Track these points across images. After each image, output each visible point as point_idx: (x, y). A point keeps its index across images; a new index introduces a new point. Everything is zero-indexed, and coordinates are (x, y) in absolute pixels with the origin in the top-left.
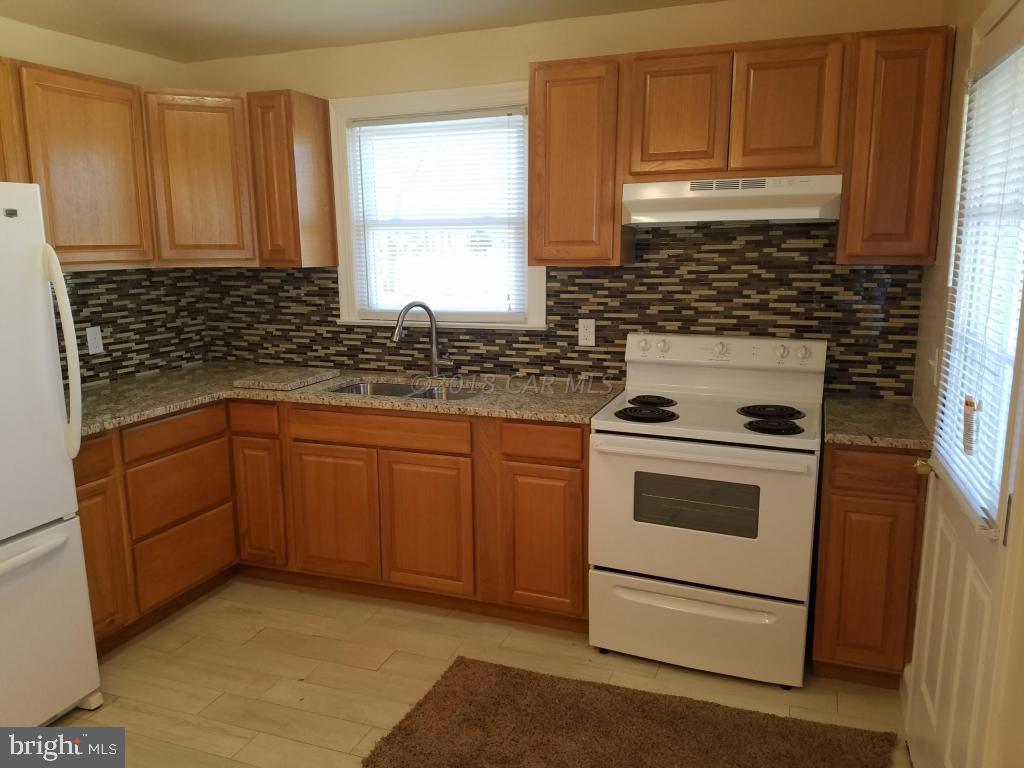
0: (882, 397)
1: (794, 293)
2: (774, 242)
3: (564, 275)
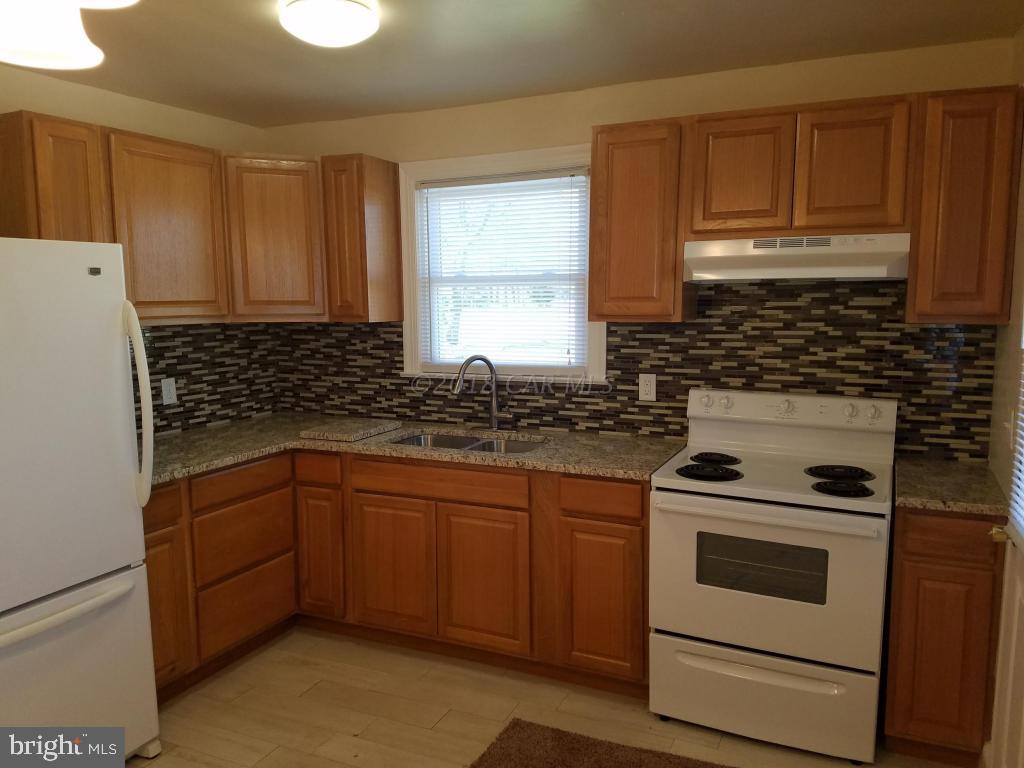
0: (956, 459)
1: (862, 351)
2: (841, 299)
3: (624, 330)
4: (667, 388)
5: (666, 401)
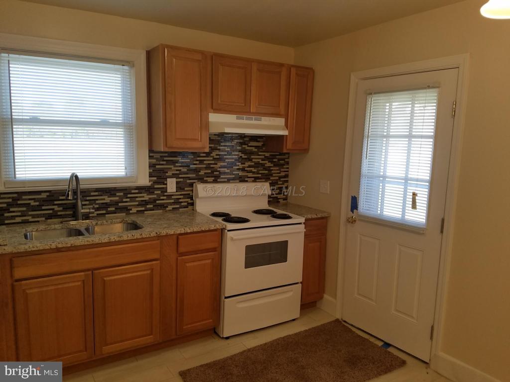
1: (253, 164)
2: (246, 143)
4: (180, 185)
5: (180, 192)
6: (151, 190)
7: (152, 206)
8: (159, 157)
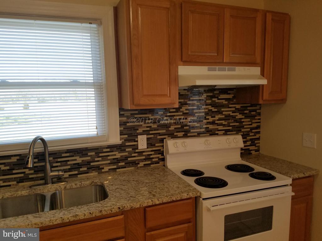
1: (223, 116)
2: (216, 96)
3: (128, 113)
4: (150, 142)
5: (150, 148)
6: (123, 148)
7: (123, 164)
8: (129, 115)
